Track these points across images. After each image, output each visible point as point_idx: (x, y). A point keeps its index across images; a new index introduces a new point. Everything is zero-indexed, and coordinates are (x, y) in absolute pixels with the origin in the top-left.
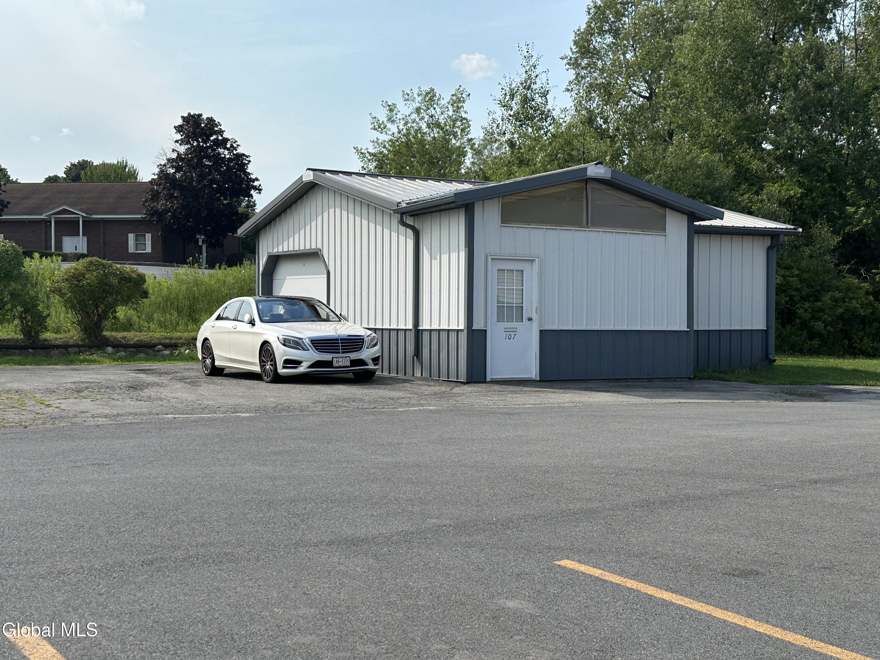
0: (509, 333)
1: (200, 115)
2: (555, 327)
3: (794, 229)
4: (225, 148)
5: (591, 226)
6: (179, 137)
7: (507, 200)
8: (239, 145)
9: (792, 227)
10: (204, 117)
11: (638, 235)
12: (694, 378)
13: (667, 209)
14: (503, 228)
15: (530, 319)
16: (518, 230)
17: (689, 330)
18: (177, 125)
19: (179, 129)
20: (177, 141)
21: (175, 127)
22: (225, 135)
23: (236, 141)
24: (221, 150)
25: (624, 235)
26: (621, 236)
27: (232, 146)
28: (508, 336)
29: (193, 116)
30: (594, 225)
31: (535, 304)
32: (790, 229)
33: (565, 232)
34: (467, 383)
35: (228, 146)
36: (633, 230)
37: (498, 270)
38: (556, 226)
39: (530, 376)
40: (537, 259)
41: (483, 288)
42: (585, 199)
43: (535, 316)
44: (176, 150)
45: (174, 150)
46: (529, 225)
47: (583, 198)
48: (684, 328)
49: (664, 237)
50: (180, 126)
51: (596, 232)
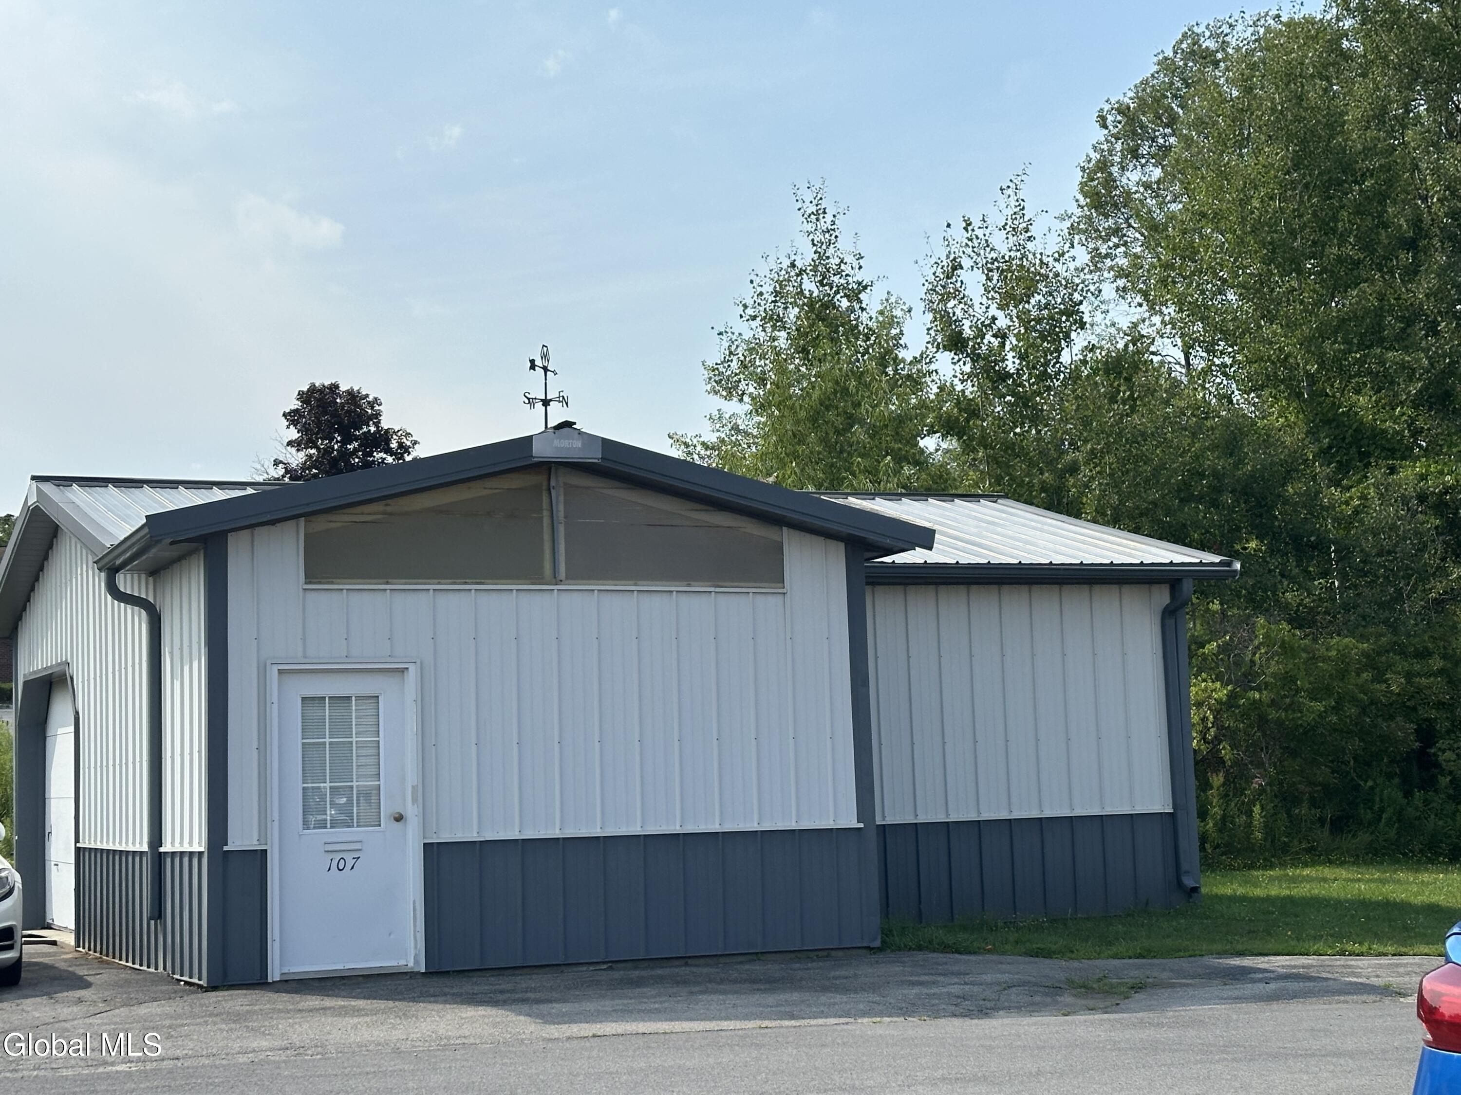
0: (338, 857)
1: (334, 387)
2: (472, 835)
3: (1221, 564)
4: (389, 451)
5: (567, 578)
6: (293, 434)
7: (321, 524)
8: (415, 443)
9: (1217, 559)
10: (343, 388)
11: (704, 596)
12: (880, 950)
13: (785, 529)
14: (311, 596)
15: (399, 818)
16: (355, 597)
17: (861, 825)
18: (288, 411)
19: (292, 417)
20: (290, 443)
21: (285, 415)
22: (385, 424)
23: (408, 434)
24: (378, 455)
25: (665, 596)
26: (656, 600)
27: (401, 445)
28: (335, 863)
29: (322, 390)
30: (572, 576)
31: (412, 778)
32: (1212, 564)
33: (494, 595)
34: (212, 987)
35: (394, 445)
36: (689, 585)
37: (303, 699)
38: (466, 583)
39: (402, 962)
40: (412, 667)
41: (255, 745)
42: (546, 513)
43: (411, 811)
44: (281, 462)
45: (277, 463)
46: (387, 583)
47: (541, 510)
48: (850, 821)
49: (780, 597)
50: (296, 411)
51: (580, 593)
